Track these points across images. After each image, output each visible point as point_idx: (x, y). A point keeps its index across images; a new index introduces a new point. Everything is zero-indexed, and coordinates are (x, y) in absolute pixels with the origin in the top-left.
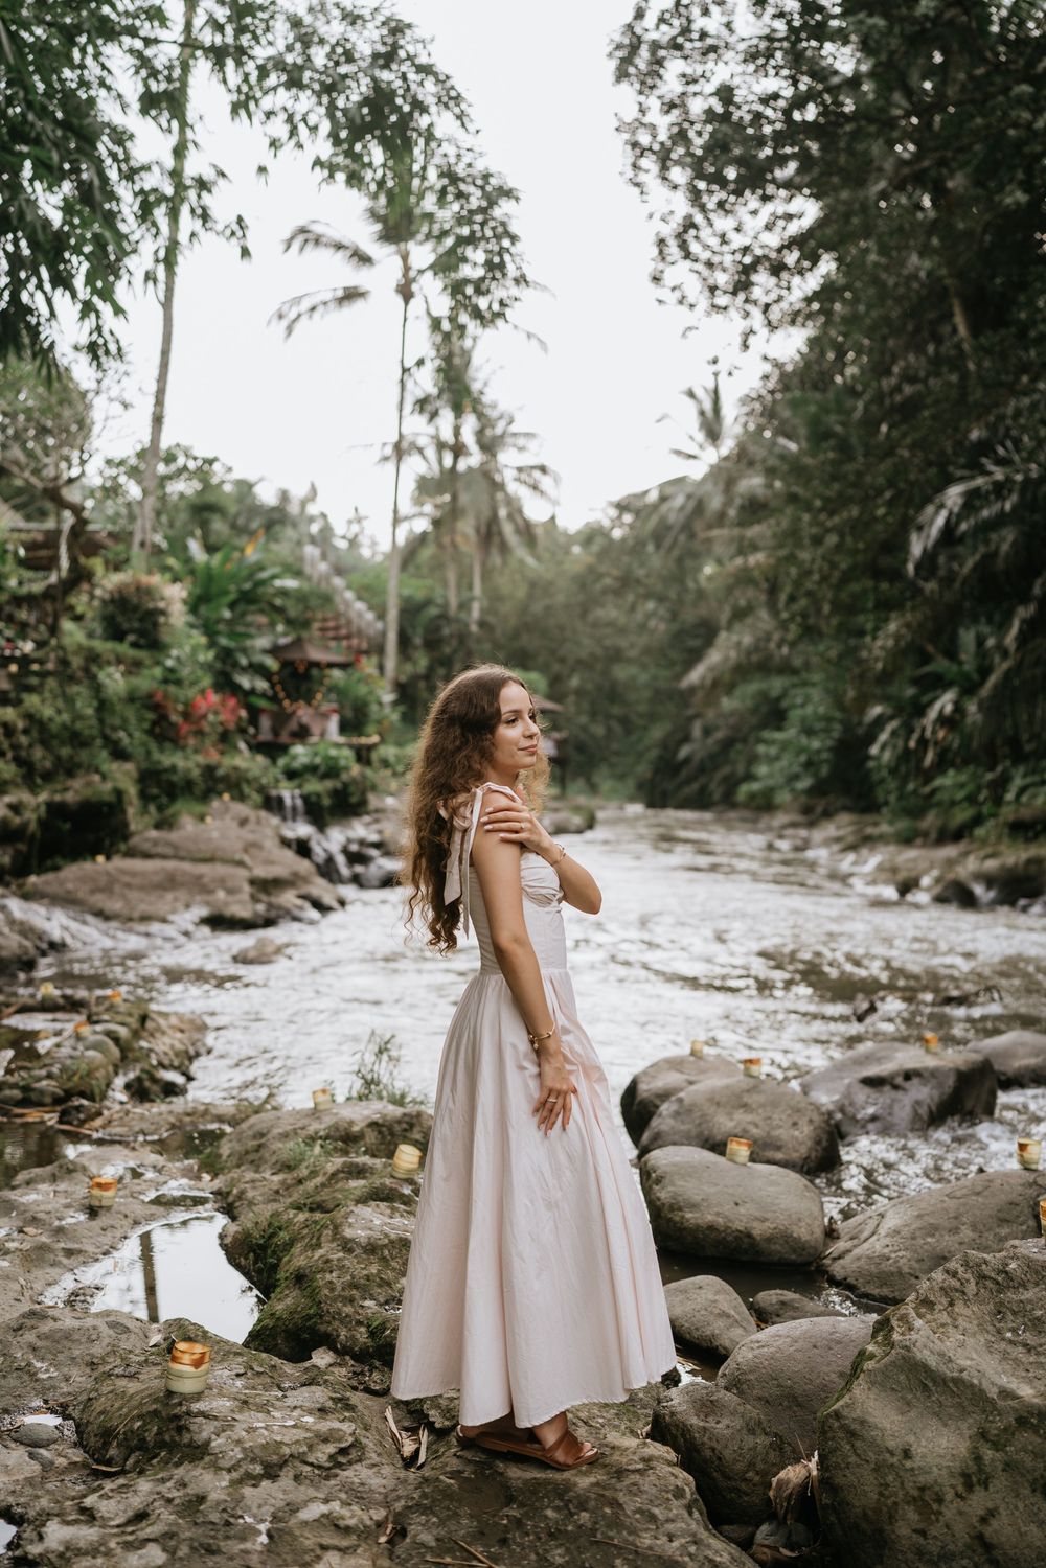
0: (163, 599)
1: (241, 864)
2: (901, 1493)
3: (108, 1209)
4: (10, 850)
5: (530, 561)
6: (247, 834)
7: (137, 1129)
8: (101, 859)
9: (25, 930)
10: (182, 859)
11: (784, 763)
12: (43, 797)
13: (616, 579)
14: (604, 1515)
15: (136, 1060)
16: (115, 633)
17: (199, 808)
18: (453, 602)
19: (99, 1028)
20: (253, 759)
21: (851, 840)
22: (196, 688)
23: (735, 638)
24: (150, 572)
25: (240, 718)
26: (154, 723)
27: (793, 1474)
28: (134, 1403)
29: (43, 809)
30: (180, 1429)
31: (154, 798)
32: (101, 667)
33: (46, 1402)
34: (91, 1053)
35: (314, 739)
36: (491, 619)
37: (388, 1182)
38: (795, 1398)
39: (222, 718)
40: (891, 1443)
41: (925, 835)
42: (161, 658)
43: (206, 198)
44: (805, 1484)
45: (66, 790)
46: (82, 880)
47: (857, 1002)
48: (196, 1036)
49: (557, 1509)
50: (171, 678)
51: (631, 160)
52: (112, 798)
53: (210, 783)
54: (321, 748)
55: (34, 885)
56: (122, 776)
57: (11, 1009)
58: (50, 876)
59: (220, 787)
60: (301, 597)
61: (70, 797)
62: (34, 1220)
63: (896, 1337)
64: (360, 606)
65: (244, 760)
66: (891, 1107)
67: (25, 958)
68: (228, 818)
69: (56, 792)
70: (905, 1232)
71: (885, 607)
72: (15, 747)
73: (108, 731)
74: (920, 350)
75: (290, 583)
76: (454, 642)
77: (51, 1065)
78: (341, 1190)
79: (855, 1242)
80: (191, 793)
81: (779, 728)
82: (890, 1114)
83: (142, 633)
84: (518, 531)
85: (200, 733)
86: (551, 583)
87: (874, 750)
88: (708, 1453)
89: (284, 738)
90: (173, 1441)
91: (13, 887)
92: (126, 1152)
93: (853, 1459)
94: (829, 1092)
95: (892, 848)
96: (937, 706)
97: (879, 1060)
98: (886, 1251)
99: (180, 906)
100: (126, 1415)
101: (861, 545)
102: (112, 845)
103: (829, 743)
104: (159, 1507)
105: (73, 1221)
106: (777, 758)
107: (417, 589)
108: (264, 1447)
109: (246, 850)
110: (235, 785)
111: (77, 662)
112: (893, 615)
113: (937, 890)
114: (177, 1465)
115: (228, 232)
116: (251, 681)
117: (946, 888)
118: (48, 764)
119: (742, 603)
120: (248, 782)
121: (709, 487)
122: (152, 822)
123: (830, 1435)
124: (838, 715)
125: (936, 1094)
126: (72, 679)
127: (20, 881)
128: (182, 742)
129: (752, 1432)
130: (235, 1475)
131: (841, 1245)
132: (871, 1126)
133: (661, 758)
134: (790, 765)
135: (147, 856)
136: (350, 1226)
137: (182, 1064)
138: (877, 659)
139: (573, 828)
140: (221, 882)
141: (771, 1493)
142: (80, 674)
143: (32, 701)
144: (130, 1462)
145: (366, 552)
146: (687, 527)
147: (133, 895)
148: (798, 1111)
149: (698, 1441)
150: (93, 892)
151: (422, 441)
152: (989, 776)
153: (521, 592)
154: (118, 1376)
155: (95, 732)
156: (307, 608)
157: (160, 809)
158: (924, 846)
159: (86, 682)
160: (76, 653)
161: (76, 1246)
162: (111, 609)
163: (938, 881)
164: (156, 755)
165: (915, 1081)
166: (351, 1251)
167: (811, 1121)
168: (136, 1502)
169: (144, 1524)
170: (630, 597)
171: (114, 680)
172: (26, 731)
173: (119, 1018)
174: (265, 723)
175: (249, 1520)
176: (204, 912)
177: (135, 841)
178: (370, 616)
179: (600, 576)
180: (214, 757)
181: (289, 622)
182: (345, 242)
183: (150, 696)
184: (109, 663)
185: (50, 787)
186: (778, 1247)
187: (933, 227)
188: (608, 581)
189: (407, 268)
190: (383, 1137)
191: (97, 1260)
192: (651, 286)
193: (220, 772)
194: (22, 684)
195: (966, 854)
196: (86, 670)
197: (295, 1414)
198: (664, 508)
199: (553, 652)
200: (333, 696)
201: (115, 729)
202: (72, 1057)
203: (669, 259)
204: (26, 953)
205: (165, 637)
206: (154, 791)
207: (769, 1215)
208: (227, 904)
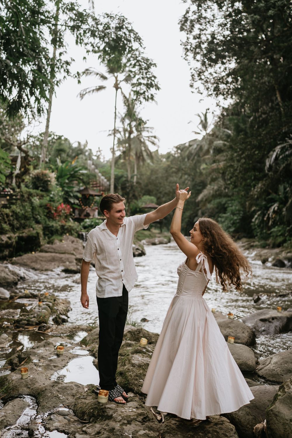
0: (49, 177)
1: (73, 254)
2: (290, 431)
3: (62, 355)
4: (8, 250)
5: (151, 164)
6: (74, 245)
7: (61, 332)
8: (33, 253)
9: (14, 273)
10: (56, 253)
11: (226, 223)
12: (17, 235)
13: (176, 169)
14: (215, 435)
15: (54, 312)
16: (36, 187)
17: (60, 238)
18: (129, 176)
19: (44, 303)
20: (74, 223)
21: (247, 246)
22: (58, 203)
23: (212, 187)
24: (45, 170)
25: (71, 211)
26: (47, 213)
27: (259, 426)
28: (89, 405)
29: (17, 238)
30: (104, 412)
31: (47, 235)
32: (32, 197)
33: (63, 405)
34: (44, 310)
35: (91, 217)
36: (141, 181)
37: (139, 348)
38: (256, 407)
39: (66, 211)
40: (287, 418)
41: (269, 245)
42: (49, 194)
43: (68, 67)
44: (263, 428)
45: (23, 233)
46: (29, 259)
47: (254, 296)
48: (68, 305)
49: (202, 433)
50: (52, 200)
51: (185, 53)
52: (36, 235)
53: (63, 230)
54: (94, 220)
55: (15, 260)
56: (38, 229)
57: (17, 297)
58: (19, 258)
59: (66, 232)
60: (88, 176)
61: (24, 235)
62: (42, 358)
63: (286, 390)
64: (103, 177)
65: (71, 223)
66: (269, 327)
67: (15, 282)
68: (68, 241)
69: (20, 233)
70: (279, 363)
71: (257, 179)
72: (9, 220)
73: (34, 216)
74: (267, 105)
75: (84, 172)
76: (130, 188)
77: (34, 314)
78: (125, 350)
79: (264, 365)
80: (58, 233)
81: (225, 213)
82: (269, 329)
83: (43, 187)
84: (148, 155)
85: (60, 216)
86: (157, 170)
87: (253, 220)
88: (237, 420)
89: (82, 217)
90: (102, 415)
91: (9, 261)
92: (61, 339)
93: (277, 422)
94: (251, 323)
95: (259, 249)
96: (273, 208)
97: (265, 314)
98: (274, 368)
99: (56, 266)
100: (88, 408)
101: (251, 162)
102: (36, 248)
103: (239, 217)
104: (103, 431)
105: (53, 358)
106: (224, 222)
107: (120, 172)
108: (126, 416)
109: (74, 250)
110: (70, 231)
111: (26, 196)
112: (260, 182)
113: (274, 262)
114: (105, 421)
115: (75, 76)
116: (74, 201)
117: (276, 262)
118: (18, 225)
119: (214, 177)
120: (73, 230)
121: (204, 143)
122: (47, 242)
123: (270, 415)
124: (242, 209)
125: (281, 324)
126: (24, 201)
127: (11, 259)
128: (55, 218)
129: (248, 415)
130: (121, 423)
131: (260, 366)
132: (263, 333)
133: (189, 221)
134: (228, 224)
135: (46, 252)
136: (133, 360)
137: (66, 313)
138: (255, 195)
139: (165, 242)
140: (68, 259)
141: (254, 431)
142: (27, 199)
143: (14, 207)
144: (91, 420)
145: (102, 160)
146: (198, 154)
147: (43, 263)
148: (244, 329)
149: (235, 417)
150: (31, 262)
151: (121, 130)
152: (288, 228)
153: (148, 173)
154: (82, 398)
155: (31, 216)
156: (89, 179)
157: (49, 238)
158: (269, 248)
159: (28, 201)
160: (26, 193)
161: (56, 365)
162: (35, 180)
163: (274, 259)
164: (48, 222)
165: (275, 320)
166: (134, 367)
167: (248, 331)
168: (97, 429)
169: (100, 435)
170: (180, 174)
171: (36, 201)
172: (12, 216)
173: (49, 300)
174: (77, 212)
175: (127, 434)
176: (63, 268)
177: (43, 247)
178: (105, 180)
179: (172, 168)
180: (64, 223)
181: (84, 183)
182: (99, 73)
183: (46, 205)
184: (35, 196)
185: (18, 232)
186: (243, 367)
187: (271, 70)
188: (174, 169)
189: (117, 81)
190: (132, 335)
191: (62, 368)
192: (190, 88)
193: (66, 227)
194: (11, 202)
195: (282, 251)
196: (28, 198)
197: (131, 408)
198: (191, 148)
199: (158, 190)
200: (96, 204)
201: (36, 215)
202: (39, 312)
203: (195, 80)
204: (15, 280)
205: (50, 188)
206: (47, 233)
207: (241, 358)
208: (69, 266)
